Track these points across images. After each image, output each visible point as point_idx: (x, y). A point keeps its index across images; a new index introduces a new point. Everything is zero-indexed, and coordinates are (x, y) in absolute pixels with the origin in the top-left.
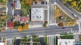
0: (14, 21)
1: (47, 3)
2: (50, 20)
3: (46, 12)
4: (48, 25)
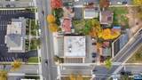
0: (64, 8)
1: (94, 62)
4: (57, 63)
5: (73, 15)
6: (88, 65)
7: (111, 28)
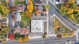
1: (46, 15)
2: (49, 31)
3: (45, 23)
4: (47, 36)
5: (19, 27)
6: (48, 18)
7: (27, 5)
